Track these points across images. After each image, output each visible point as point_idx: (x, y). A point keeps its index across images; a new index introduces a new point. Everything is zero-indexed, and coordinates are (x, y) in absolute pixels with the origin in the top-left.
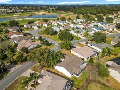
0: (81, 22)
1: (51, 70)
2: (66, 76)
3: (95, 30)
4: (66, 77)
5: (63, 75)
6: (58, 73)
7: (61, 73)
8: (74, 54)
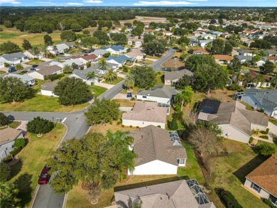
0: (67, 51)
1: (123, 184)
2: (164, 175)
3: (117, 65)
4: (166, 177)
5: (158, 178)
6: (145, 180)
7: (149, 176)
8: (131, 126)
